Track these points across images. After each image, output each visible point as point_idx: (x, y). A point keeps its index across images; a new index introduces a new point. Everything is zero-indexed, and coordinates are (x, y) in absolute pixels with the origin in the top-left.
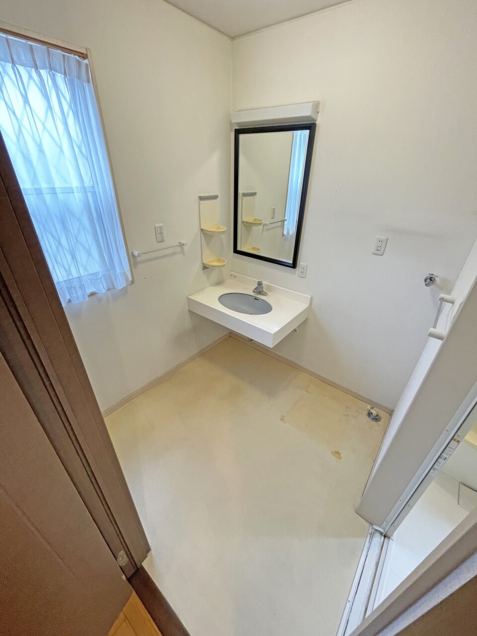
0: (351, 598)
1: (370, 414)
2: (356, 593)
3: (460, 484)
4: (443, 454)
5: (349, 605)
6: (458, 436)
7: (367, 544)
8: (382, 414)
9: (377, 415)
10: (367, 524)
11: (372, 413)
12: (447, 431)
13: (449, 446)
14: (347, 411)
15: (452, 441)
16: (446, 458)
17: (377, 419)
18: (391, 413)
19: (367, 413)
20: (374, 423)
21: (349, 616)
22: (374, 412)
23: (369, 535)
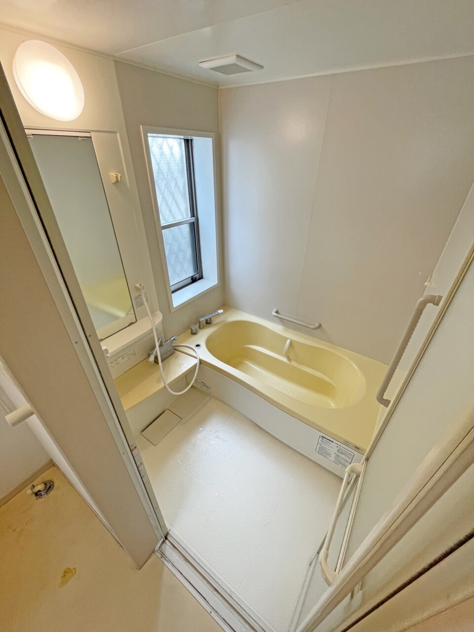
0: (209, 610)
1: (37, 494)
2: (205, 599)
3: (142, 433)
4: (137, 464)
5: (213, 614)
6: (132, 446)
7: (169, 565)
8: (46, 476)
9: (46, 484)
10: (153, 558)
11: (39, 491)
12: (123, 453)
13: (134, 456)
14: (14, 531)
15: (133, 453)
16: (141, 463)
17: (50, 487)
18: (52, 464)
19: (34, 497)
20: (52, 493)
21: (220, 616)
22: (40, 487)
23: (163, 559)
